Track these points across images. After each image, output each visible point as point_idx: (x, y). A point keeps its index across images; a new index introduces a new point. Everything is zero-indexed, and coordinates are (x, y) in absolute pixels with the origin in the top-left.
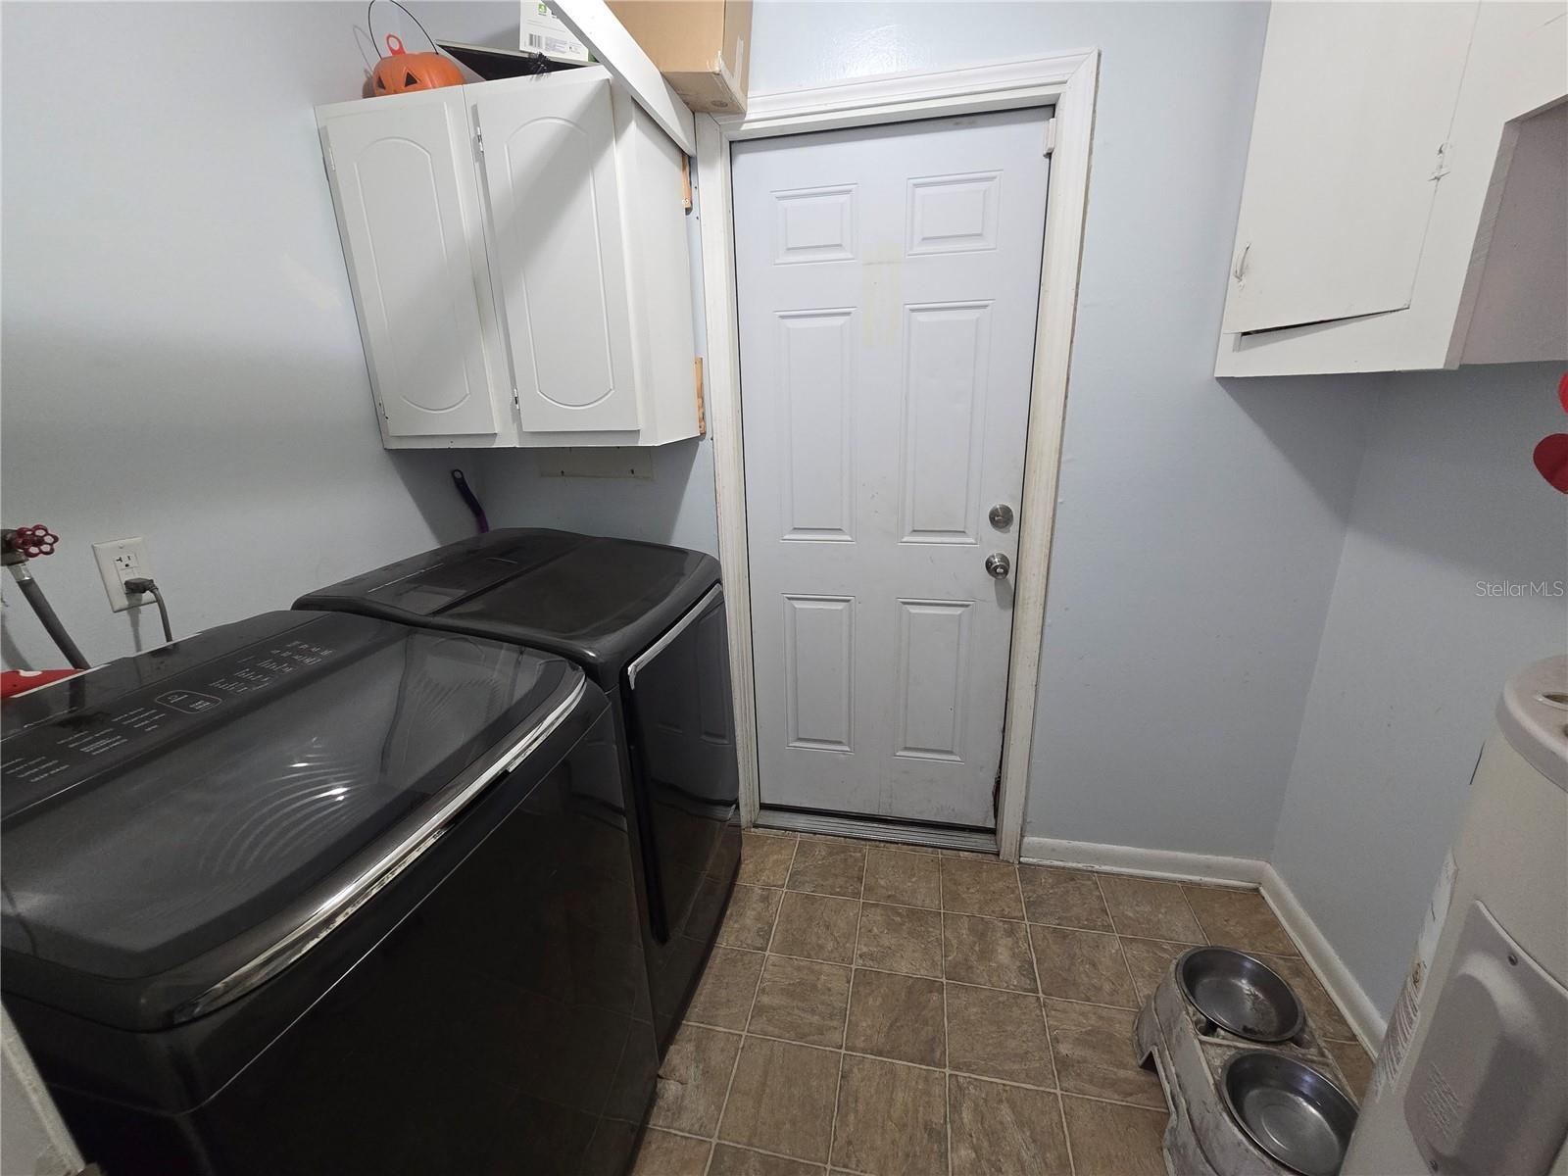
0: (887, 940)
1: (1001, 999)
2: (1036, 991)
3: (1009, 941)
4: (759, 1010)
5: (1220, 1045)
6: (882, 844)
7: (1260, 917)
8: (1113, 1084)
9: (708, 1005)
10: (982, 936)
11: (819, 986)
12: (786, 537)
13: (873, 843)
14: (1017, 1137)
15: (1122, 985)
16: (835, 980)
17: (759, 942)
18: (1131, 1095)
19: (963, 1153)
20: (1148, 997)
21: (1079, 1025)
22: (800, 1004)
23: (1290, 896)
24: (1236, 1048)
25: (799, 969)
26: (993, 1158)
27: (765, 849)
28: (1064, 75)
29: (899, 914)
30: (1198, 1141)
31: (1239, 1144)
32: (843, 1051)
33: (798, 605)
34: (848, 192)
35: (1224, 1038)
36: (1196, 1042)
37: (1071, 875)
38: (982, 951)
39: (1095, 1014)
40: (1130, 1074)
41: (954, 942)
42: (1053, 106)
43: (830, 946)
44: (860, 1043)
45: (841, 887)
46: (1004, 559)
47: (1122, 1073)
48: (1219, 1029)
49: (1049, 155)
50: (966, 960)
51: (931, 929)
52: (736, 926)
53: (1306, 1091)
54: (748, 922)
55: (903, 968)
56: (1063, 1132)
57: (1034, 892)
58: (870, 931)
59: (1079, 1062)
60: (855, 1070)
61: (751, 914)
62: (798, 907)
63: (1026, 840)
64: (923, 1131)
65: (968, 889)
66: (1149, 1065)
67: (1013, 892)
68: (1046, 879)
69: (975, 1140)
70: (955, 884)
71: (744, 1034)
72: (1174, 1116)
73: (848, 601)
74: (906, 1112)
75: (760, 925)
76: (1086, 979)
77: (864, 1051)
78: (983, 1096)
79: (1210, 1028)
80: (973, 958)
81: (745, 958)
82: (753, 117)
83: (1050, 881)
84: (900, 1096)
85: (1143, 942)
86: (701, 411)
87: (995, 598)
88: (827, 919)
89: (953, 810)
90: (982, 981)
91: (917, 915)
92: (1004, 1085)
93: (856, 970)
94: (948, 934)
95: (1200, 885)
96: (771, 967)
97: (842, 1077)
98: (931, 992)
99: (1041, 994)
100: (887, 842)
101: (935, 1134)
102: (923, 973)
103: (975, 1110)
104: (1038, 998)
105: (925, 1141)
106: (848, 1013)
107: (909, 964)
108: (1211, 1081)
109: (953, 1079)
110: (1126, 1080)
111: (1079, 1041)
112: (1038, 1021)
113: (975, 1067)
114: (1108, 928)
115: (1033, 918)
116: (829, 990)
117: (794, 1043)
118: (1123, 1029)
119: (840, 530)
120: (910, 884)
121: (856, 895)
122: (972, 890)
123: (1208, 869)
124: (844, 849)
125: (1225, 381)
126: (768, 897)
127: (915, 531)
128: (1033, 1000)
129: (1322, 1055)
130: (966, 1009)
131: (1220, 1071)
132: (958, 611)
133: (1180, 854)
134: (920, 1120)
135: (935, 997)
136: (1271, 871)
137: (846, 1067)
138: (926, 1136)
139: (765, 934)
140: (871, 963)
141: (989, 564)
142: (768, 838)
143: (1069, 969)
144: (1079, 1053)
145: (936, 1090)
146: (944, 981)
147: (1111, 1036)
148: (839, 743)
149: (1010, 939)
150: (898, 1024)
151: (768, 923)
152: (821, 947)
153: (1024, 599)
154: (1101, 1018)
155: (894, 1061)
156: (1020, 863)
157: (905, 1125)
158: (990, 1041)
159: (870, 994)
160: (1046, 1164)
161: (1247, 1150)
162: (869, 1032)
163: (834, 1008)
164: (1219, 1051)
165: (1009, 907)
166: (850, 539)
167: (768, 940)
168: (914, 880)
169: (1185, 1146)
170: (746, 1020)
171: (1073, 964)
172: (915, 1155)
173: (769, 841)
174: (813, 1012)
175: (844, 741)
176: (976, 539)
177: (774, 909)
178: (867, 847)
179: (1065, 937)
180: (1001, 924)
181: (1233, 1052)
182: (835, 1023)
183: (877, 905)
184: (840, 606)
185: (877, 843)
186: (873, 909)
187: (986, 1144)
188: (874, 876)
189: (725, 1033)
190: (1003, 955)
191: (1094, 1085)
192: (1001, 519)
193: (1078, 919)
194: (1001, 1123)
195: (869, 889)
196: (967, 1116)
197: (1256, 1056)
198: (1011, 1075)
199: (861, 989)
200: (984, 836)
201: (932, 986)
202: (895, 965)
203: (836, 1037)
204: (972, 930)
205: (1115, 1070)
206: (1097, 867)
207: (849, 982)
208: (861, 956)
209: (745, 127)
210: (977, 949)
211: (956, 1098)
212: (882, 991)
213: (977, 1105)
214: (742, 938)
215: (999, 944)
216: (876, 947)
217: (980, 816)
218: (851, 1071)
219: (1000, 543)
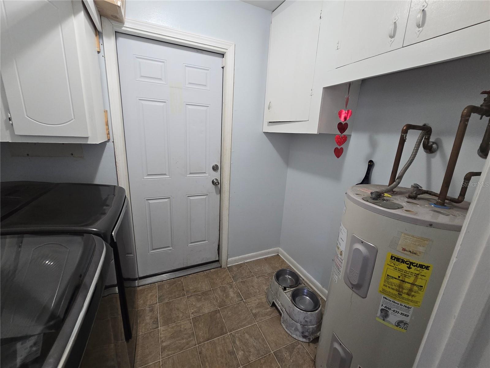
0: (198, 305)
1: (235, 306)
2: (243, 300)
3: (231, 290)
4: (163, 349)
5: (288, 292)
6: (187, 276)
7: (281, 260)
8: (266, 314)
9: (142, 358)
10: (224, 291)
11: (182, 330)
12: (145, 178)
13: (184, 277)
14: (252, 340)
15: (260, 289)
16: (186, 325)
17: (155, 326)
18: (271, 314)
19: (240, 353)
20: (267, 289)
21: (255, 303)
22: (177, 339)
23: (285, 253)
24: (291, 291)
25: (173, 328)
26: (248, 350)
27: (145, 293)
28: (227, 47)
29: (199, 295)
30: (290, 316)
31: (299, 311)
32: (197, 346)
33: (150, 202)
34: (163, 62)
35: (288, 290)
36: (284, 293)
37: (240, 266)
38: (226, 296)
39: (257, 299)
40: (269, 310)
41: (218, 296)
42: (223, 55)
43: (181, 315)
44: (201, 340)
45: (178, 295)
46: (217, 180)
47: (268, 310)
48: (287, 288)
49: (223, 68)
50: (223, 300)
51: (210, 296)
52: (143, 325)
53: (305, 294)
54: (148, 321)
55: (206, 311)
56: (261, 333)
57: (233, 273)
58: (192, 304)
59: (258, 313)
60: (203, 349)
61: (148, 318)
62: (165, 308)
63: (228, 260)
64: (228, 354)
65: (216, 280)
66: (274, 305)
67: (228, 276)
68: (235, 269)
69: (242, 348)
70: (212, 280)
71: (161, 360)
72: (283, 314)
73: (169, 198)
74: (222, 352)
75: (153, 320)
76: (252, 291)
77: (203, 342)
78: (240, 335)
79: (285, 289)
80: (224, 298)
81: (151, 334)
82: (127, 26)
83: (236, 269)
84: (218, 349)
85: (262, 276)
86: (108, 131)
87: (215, 192)
88: (177, 307)
89: (207, 258)
90: (229, 304)
91: (205, 293)
92: (244, 329)
93: (192, 318)
94: (215, 295)
95: (267, 257)
96: (162, 332)
97: (199, 354)
98: (217, 313)
99: (244, 300)
100: (188, 275)
101: (232, 353)
102: (212, 309)
103: (239, 339)
104: (244, 301)
105: (230, 357)
106: (194, 332)
107: (207, 308)
108: (290, 301)
109: (231, 335)
110: (270, 311)
111: (257, 308)
112: (246, 307)
113: (235, 328)
114: (253, 276)
115: (236, 281)
116: (186, 329)
117: (180, 352)
118: (264, 300)
119: (165, 174)
120: (199, 285)
121: (184, 295)
122: (217, 280)
123: (269, 253)
124: (174, 282)
125: (266, 133)
126: (152, 310)
127: (190, 173)
128: (242, 303)
129: (305, 284)
130: (227, 313)
131: (290, 297)
132: (205, 197)
133: (263, 251)
134: (227, 352)
135: (218, 315)
136: (280, 249)
137: (200, 350)
138: (229, 355)
139: (156, 322)
140: (196, 314)
141: (213, 182)
142: (145, 289)
143: (248, 291)
144: (257, 310)
145: (228, 340)
146: (219, 309)
147: (262, 303)
148: (169, 247)
149: (231, 289)
150: (211, 328)
151: (156, 318)
152: (178, 317)
153: (224, 191)
154: (259, 299)
155: (213, 339)
156: (227, 267)
157: (223, 356)
158: (236, 319)
159: (199, 324)
160: (260, 343)
161: (301, 312)
162: (203, 335)
163: (189, 334)
164: (288, 293)
165: (229, 280)
166: (169, 177)
167: (158, 324)
168: (200, 283)
169: (287, 320)
170: (160, 355)
171: (248, 289)
172: (228, 363)
173: (146, 290)
174: (183, 339)
175: (170, 246)
176: (209, 175)
177: (157, 312)
178: (182, 279)
179: (244, 282)
180: (228, 286)
181: (291, 292)
182: (192, 338)
183: (192, 296)
184: (166, 200)
185: (185, 276)
186: (191, 297)
187: (245, 347)
188: (188, 287)
189: (153, 364)
190: (232, 294)
191: (263, 317)
192: (215, 168)
193: (246, 276)
194: (247, 339)
195: (187, 292)
196: (238, 343)
197: (295, 290)
198: (244, 325)
199: (196, 324)
200: (217, 263)
201: (217, 312)
202: (204, 311)
203: (193, 342)
204: (221, 291)
205: (266, 310)
206: (246, 261)
207: (191, 323)
208: (192, 314)
209: (123, 28)
210: (224, 295)
211: (233, 340)
212: (203, 321)
213: (239, 338)
214: (148, 327)
215: (230, 292)
216: (196, 308)
217: (214, 257)
218: (201, 350)
219: (215, 175)
